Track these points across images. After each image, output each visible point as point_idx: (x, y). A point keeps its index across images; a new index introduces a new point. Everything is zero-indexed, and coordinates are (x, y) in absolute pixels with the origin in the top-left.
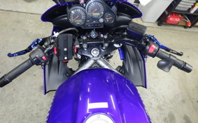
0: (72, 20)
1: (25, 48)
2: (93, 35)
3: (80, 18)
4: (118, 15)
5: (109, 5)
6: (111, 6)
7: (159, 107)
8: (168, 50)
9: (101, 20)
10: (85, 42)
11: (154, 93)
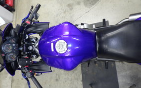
0: (14, 60)
1: (26, 81)
2: (21, 49)
3: (12, 56)
4: (11, 36)
5: (5, 41)
6: (6, 40)
7: (65, 12)
8: (30, 13)
9: (14, 45)
10: (24, 53)
11: (57, 15)
